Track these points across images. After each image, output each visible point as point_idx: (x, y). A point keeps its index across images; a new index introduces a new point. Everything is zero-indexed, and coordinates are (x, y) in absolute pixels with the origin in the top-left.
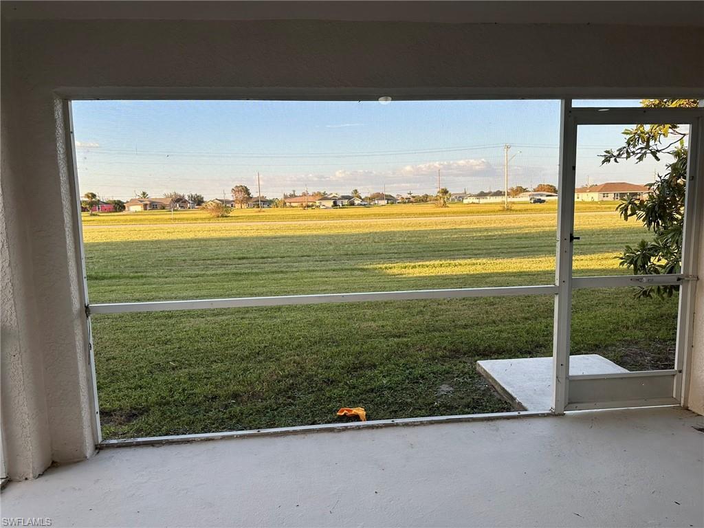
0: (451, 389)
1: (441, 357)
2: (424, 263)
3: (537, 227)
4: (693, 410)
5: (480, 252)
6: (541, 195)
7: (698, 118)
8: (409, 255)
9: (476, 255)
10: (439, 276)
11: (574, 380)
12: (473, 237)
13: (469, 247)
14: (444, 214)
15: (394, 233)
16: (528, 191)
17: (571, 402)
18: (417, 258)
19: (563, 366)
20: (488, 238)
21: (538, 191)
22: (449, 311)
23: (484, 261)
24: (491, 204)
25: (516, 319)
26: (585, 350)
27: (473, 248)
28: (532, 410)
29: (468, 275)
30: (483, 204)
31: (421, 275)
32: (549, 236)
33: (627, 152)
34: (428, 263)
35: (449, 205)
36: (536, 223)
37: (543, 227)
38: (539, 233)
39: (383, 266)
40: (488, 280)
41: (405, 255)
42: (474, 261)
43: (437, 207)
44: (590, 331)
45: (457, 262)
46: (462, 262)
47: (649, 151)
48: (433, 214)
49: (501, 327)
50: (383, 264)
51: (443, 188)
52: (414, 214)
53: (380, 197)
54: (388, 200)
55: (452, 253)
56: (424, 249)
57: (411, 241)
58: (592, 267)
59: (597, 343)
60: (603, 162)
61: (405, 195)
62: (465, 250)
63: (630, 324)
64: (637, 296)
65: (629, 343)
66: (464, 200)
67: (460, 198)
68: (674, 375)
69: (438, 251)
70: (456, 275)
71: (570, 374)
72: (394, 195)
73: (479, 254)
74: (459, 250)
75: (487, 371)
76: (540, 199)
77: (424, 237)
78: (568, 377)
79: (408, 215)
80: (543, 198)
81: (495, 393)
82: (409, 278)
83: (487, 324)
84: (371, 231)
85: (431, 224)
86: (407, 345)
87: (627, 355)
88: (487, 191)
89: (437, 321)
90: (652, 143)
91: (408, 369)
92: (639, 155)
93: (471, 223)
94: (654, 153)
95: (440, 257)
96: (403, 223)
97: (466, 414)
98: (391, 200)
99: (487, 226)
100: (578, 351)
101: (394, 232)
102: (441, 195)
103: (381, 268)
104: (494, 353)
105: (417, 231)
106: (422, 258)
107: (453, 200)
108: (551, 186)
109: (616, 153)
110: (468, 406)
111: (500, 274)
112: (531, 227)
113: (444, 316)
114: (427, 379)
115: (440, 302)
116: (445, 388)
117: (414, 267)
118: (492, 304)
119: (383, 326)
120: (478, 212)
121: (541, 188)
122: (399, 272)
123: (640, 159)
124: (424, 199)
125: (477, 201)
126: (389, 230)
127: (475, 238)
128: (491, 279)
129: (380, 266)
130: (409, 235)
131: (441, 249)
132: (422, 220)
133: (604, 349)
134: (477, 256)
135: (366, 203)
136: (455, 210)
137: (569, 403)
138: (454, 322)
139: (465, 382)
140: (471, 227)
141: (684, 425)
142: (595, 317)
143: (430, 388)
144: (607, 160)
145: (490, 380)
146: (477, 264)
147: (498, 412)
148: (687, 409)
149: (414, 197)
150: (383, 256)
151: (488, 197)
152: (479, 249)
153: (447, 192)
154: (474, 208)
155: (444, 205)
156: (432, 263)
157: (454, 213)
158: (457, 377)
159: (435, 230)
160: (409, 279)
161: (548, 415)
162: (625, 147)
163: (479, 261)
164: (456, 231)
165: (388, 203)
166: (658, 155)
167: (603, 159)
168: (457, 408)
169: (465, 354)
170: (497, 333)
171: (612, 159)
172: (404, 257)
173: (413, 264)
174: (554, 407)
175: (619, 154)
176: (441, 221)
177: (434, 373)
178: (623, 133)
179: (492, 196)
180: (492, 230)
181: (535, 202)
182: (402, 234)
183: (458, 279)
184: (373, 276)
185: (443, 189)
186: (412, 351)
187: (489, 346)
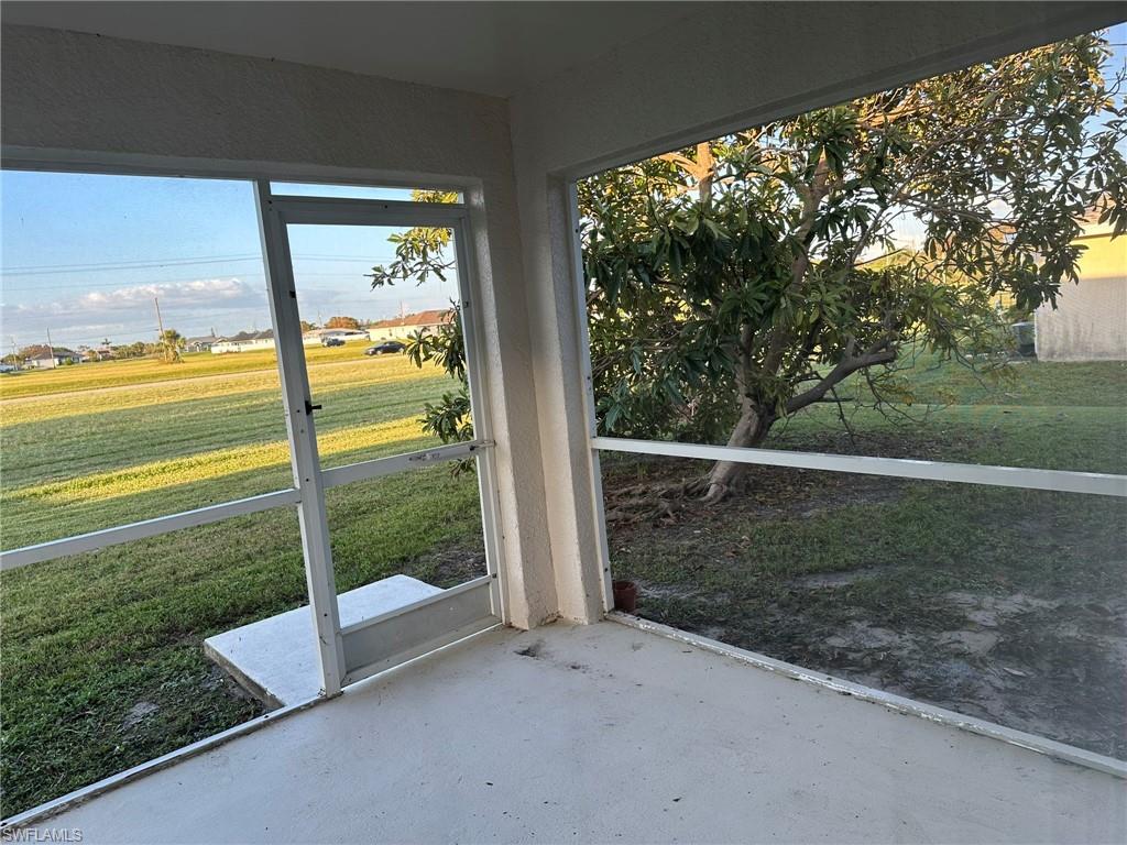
0: (153, 707)
1: (139, 649)
2: (129, 471)
3: (333, 383)
4: (517, 625)
5: (235, 436)
6: (338, 334)
7: (460, 219)
8: (100, 459)
9: (230, 441)
10: (157, 491)
11: (351, 634)
12: (226, 411)
13: (217, 430)
14: (177, 375)
15: (71, 421)
16: (317, 328)
17: (350, 670)
18: (117, 463)
19: (329, 615)
20: (251, 410)
21: (331, 327)
22: (168, 553)
23: (243, 450)
24: (259, 351)
25: (285, 544)
26: (387, 570)
27: (225, 429)
28: (291, 704)
29: (212, 479)
30: (244, 352)
31: (122, 494)
32: (349, 397)
33: (403, 268)
34: (136, 469)
35: (185, 359)
36: (329, 378)
37: (340, 383)
38: (333, 393)
39: (39, 490)
40: (246, 484)
41: (93, 461)
42: (225, 453)
43: (163, 363)
44: (396, 539)
45: (193, 459)
46: (203, 458)
47: (431, 268)
48: (154, 376)
49: (260, 562)
50: (42, 484)
51: (169, 329)
52: (118, 380)
53: (44, 352)
54: (60, 357)
55: (186, 444)
56: (134, 444)
57: (105, 432)
58: (407, 437)
59: (405, 555)
60: (374, 284)
61: (97, 347)
62: (211, 435)
63: (451, 514)
64: (455, 472)
65: (447, 544)
66: (212, 349)
67: (205, 345)
68: (488, 584)
69: (161, 444)
70: (190, 484)
71: (342, 625)
72: (74, 348)
73: (236, 440)
74: (198, 438)
75: (221, 653)
76: (336, 340)
77: (132, 420)
78: (339, 632)
79: (104, 383)
80: (340, 338)
81: (236, 690)
82: (98, 504)
83: (237, 563)
84: (20, 421)
85: (149, 394)
86: (69, 646)
87: (444, 564)
88: (251, 332)
89: (141, 580)
90: (431, 255)
91: (64, 694)
92: (420, 273)
93: (223, 388)
94: (437, 271)
95: (164, 455)
96: (94, 397)
97: (178, 748)
98: (66, 357)
99: (252, 389)
100: (377, 574)
101: (68, 418)
102: (166, 342)
103: (35, 494)
104: (243, 614)
105: (119, 412)
106: (128, 460)
107: (192, 349)
108: (351, 319)
109: (389, 272)
110: (182, 732)
111: (267, 469)
112: (322, 384)
113: (157, 567)
114: (104, 702)
115: (152, 542)
116: (141, 709)
117: (109, 481)
118: (248, 525)
119: (19, 618)
120: (238, 367)
121: (336, 323)
122: (76, 496)
123: (422, 278)
124: (138, 351)
125: (235, 348)
126: (60, 416)
127: (230, 412)
128: (252, 480)
129: (32, 490)
130: (103, 420)
131: (166, 439)
132: (132, 389)
133: (415, 562)
134: (230, 443)
135: (11, 367)
136: (196, 366)
137: (347, 673)
138: (174, 573)
139: (183, 685)
140: (225, 393)
141: (505, 652)
142: (406, 514)
143: (109, 720)
144: (378, 281)
145: (227, 669)
146: (230, 457)
147: (239, 723)
148: (510, 626)
149: (115, 349)
150: (41, 469)
151: (254, 341)
152: (235, 432)
153: (178, 336)
154: (231, 360)
155: (176, 359)
156: (145, 468)
157: (195, 371)
158: (167, 680)
159: (157, 406)
160: (96, 507)
161: (317, 703)
162: (399, 262)
163: (235, 452)
164: (196, 403)
165: (60, 364)
166: (443, 272)
167: (373, 279)
168: (160, 742)
169: (188, 631)
170: (250, 577)
171: (385, 280)
172: (90, 465)
173: (105, 476)
174: (324, 687)
175: (393, 272)
176: (170, 388)
177: (121, 687)
178: (390, 240)
179: (259, 338)
180: (258, 396)
181: (329, 344)
182: (86, 420)
183: (193, 490)
184: (17, 513)
185: (169, 332)
186: (77, 655)
187: (233, 605)
